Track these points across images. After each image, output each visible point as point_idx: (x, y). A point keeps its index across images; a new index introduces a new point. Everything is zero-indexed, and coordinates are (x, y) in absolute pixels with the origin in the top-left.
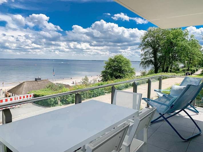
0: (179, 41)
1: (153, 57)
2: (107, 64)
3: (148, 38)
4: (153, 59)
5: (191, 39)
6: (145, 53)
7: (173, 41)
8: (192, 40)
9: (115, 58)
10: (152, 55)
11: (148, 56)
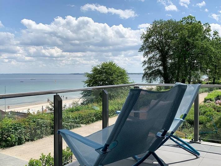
0: (197, 40)
1: (161, 65)
2: (91, 78)
3: (153, 38)
4: (161, 68)
5: (214, 38)
6: (148, 60)
7: (189, 40)
8: (216, 38)
9: (102, 67)
10: (159, 63)
11: (153, 64)
